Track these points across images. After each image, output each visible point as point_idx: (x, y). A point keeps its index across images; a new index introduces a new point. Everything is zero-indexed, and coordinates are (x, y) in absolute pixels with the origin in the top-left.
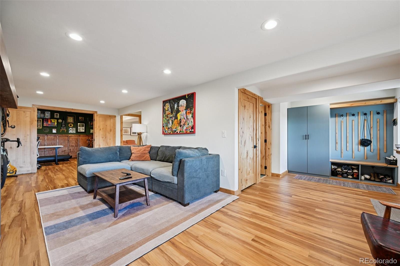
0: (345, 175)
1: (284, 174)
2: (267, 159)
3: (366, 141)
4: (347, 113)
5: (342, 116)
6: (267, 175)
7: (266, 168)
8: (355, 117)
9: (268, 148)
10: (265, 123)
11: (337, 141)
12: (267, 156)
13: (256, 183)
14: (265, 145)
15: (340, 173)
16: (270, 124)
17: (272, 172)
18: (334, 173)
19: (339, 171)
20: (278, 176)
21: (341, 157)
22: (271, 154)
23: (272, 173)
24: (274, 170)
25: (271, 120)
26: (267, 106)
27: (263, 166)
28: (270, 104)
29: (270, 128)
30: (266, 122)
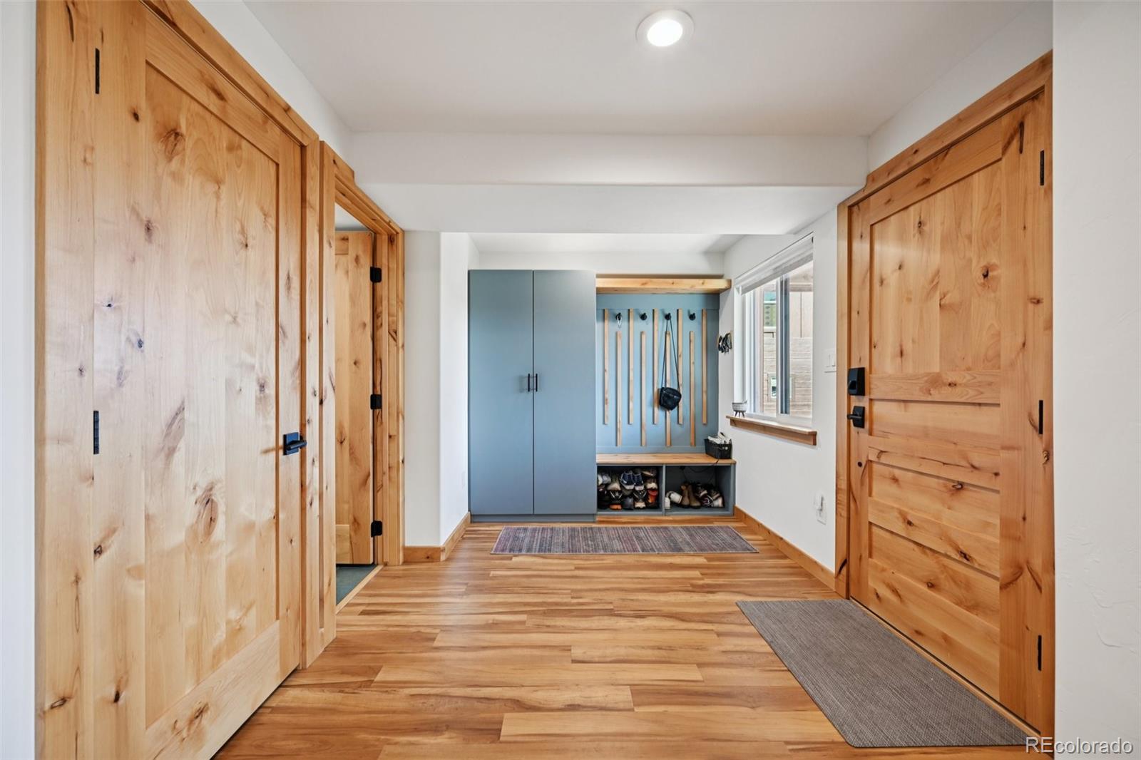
0: (630, 501)
1: (455, 538)
2: (382, 485)
3: (671, 395)
4: (629, 310)
5: (620, 319)
6: (386, 564)
7: (377, 528)
8: (647, 324)
9: (390, 437)
10: (375, 314)
11: (606, 396)
12: (384, 473)
13: (304, 662)
14: (375, 419)
15: (617, 497)
16: (397, 321)
17: (408, 544)
18: (605, 500)
19: (614, 491)
20: (430, 555)
21: (616, 445)
22: (403, 462)
23: (405, 549)
24: (415, 532)
25: (401, 302)
26: (385, 238)
27: (361, 523)
28: (399, 231)
29: (395, 340)
30: (379, 310)
